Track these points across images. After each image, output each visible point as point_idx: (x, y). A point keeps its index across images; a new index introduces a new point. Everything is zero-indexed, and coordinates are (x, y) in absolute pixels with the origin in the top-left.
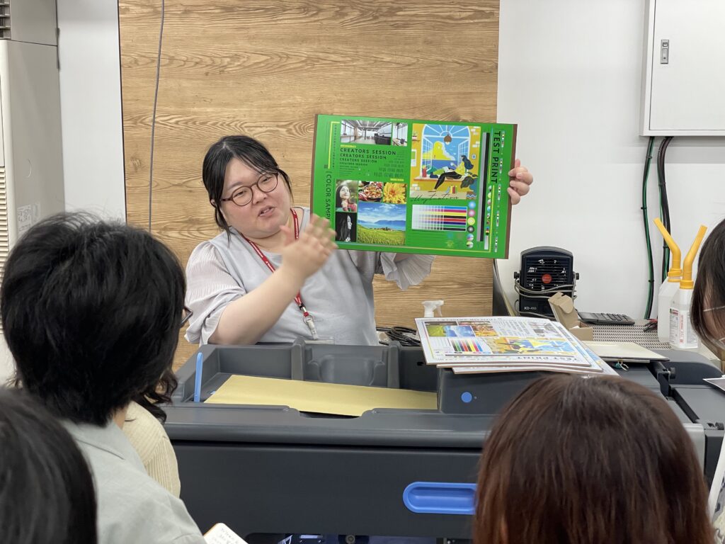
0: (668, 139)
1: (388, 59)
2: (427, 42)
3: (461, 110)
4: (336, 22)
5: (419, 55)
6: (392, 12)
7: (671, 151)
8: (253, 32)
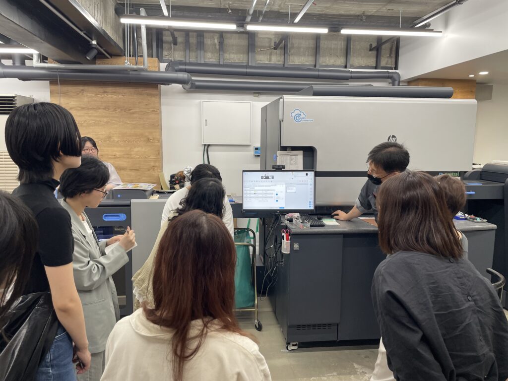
1: (129, 122)
2: (140, 118)
4: (114, 112)
7: (210, 148)
8: (90, 114)
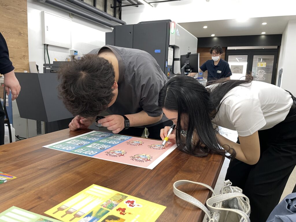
0: (48, 45)
3: (21, 31)
5: (12, 17)
6: (6, 5)
